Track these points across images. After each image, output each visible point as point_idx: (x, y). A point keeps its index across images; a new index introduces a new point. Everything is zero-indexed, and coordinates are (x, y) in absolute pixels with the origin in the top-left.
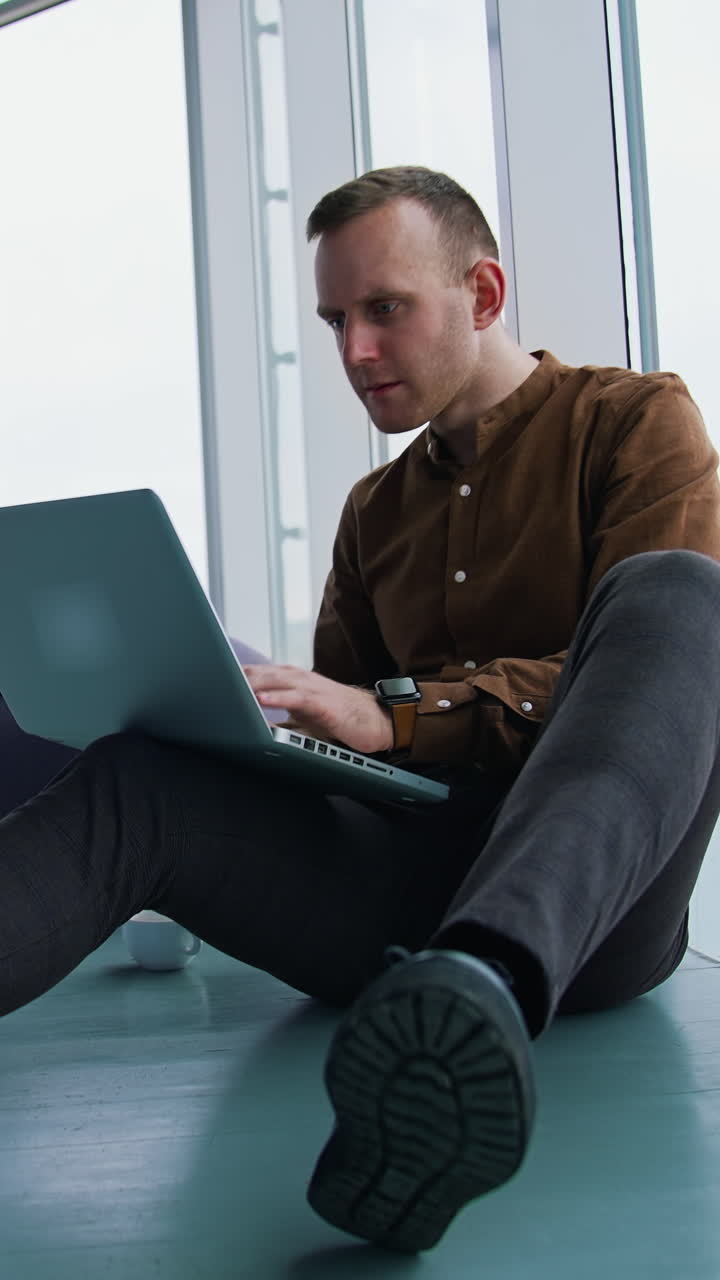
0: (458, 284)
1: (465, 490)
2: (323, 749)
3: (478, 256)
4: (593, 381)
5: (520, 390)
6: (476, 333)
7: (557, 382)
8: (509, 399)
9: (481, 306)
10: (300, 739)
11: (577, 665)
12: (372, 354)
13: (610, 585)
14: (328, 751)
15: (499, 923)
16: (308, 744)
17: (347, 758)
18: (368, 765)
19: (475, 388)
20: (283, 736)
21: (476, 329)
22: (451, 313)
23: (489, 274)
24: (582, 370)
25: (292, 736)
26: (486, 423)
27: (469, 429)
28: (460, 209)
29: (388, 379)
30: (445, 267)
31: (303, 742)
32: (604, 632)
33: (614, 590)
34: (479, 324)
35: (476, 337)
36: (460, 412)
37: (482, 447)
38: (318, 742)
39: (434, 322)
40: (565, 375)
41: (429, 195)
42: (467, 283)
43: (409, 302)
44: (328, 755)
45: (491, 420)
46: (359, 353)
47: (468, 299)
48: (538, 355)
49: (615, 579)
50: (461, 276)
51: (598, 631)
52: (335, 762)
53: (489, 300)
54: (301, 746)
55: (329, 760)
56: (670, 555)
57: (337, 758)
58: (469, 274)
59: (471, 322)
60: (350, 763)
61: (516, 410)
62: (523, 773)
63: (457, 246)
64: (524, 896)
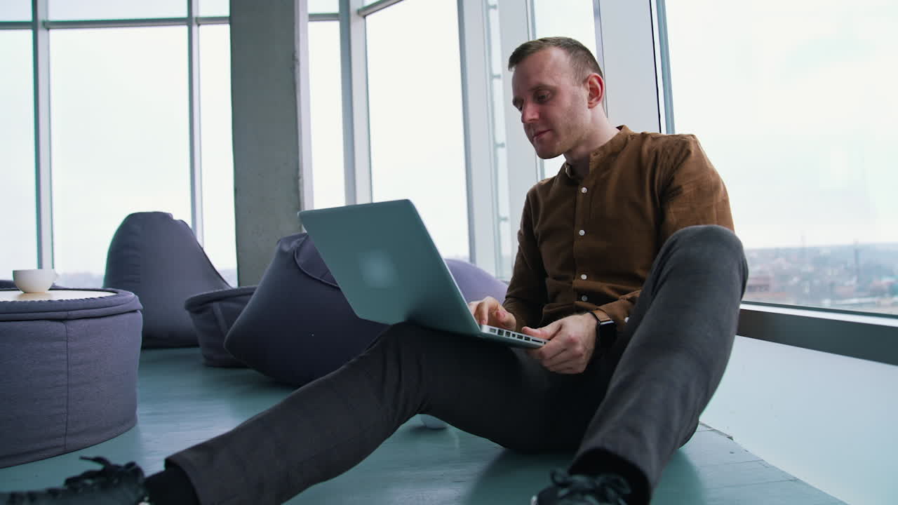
0: (579, 85)
1: (584, 190)
2: (508, 334)
3: (590, 73)
4: (649, 139)
5: (611, 141)
6: (589, 110)
7: (629, 139)
8: (606, 145)
9: (591, 97)
10: (495, 330)
11: (655, 291)
12: (536, 116)
13: (673, 244)
14: (511, 335)
15: (620, 450)
16: (500, 332)
17: (521, 337)
18: (533, 340)
19: (589, 139)
20: (486, 329)
21: (589, 108)
22: (575, 98)
23: (595, 81)
24: (642, 133)
25: (491, 329)
26: (594, 155)
27: (587, 158)
28: (581, 53)
29: (543, 129)
30: (573, 77)
31: (497, 331)
32: (671, 270)
33: (677, 246)
34: (590, 105)
35: (588, 112)
36: (582, 150)
37: (592, 167)
38: (505, 331)
39: (566, 101)
40: (633, 136)
41: (565, 45)
42: (584, 85)
43: (554, 92)
44: (511, 337)
45: (597, 154)
46: (529, 116)
47: (584, 93)
48: (620, 128)
49: (676, 240)
50: (581, 82)
51: (668, 270)
52: (515, 341)
53: (596, 93)
54: (496, 334)
55: (512, 340)
56: (706, 228)
57: (516, 338)
58: (585, 81)
59: (587, 104)
60: (523, 340)
61: (609, 151)
62: (628, 350)
63: (579, 67)
64: (635, 432)
